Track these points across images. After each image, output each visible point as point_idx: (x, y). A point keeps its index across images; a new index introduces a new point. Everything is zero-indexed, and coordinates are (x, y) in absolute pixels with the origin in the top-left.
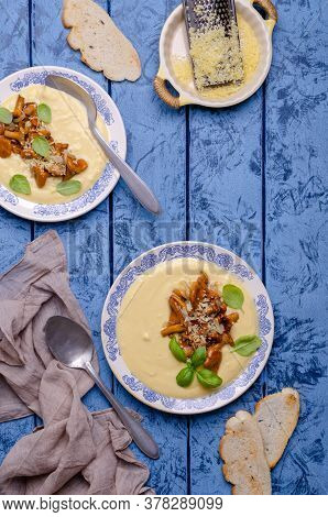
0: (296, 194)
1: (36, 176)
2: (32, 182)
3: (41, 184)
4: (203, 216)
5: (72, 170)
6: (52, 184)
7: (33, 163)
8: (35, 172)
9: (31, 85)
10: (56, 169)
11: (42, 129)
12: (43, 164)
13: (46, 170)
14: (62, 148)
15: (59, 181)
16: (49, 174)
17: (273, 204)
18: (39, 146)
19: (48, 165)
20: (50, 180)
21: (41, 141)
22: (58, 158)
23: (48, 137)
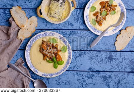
0: (83, 80)
1: (96, 13)
2: (94, 12)
3: (94, 15)
4: (78, 55)
5: (99, 22)
6: (94, 17)
7: (99, 12)
8: (97, 13)
9: (120, 8)
10: (99, 18)
11: (109, 13)
12: (99, 14)
13: (98, 15)
14: (105, 19)
15: (96, 19)
16: (97, 17)
17: (80, 73)
18: (104, 13)
19: (99, 16)
20: (95, 17)
21: (106, 13)
22: (102, 18)
23: (107, 15)
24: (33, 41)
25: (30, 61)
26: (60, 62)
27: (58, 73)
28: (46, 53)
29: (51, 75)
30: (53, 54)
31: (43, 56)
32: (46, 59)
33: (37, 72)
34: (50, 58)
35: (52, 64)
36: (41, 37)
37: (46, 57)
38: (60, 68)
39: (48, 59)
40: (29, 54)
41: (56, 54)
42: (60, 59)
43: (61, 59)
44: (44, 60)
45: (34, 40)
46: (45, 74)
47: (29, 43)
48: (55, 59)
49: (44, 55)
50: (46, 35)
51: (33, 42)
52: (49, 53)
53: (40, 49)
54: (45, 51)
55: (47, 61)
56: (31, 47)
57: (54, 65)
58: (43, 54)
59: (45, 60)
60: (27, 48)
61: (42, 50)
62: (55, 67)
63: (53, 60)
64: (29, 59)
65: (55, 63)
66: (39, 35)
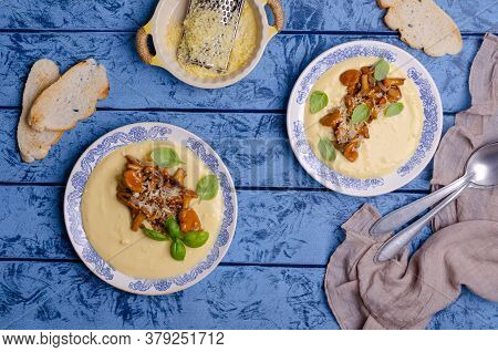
0: (308, 298)
1: (330, 115)
2: (324, 112)
3: (325, 122)
5: (346, 148)
6: (326, 132)
7: (343, 109)
8: (333, 114)
10: (342, 133)
11: (377, 110)
12: (343, 120)
13: (338, 124)
14: (364, 133)
15: (331, 137)
16: (336, 128)
17: (298, 275)
18: (360, 112)
19: (344, 125)
20: (330, 129)
21: (365, 112)
22: (353, 133)
23: (371, 118)
24: (90, 159)
25: (83, 235)
26: (192, 237)
28: (141, 204)
29: (163, 284)
30: (168, 205)
31: (131, 214)
32: (142, 227)
33: (111, 277)
34: (157, 223)
35: (164, 245)
36: (119, 143)
37: (140, 218)
39: (148, 225)
40: (77, 208)
41: (179, 207)
42: (193, 225)
43: (199, 225)
44: (136, 231)
45: (96, 157)
46: (139, 282)
47: (77, 168)
48: (174, 227)
49: (135, 213)
50: (138, 135)
51: (92, 164)
52: (151, 202)
54: (137, 195)
55: (148, 234)
56: (84, 183)
57: (171, 247)
58: (130, 209)
59: (139, 230)
60: (70, 188)
61: (124, 193)
62: (176, 255)
63: (166, 230)
64: (80, 228)
65: (174, 239)
66: (114, 139)
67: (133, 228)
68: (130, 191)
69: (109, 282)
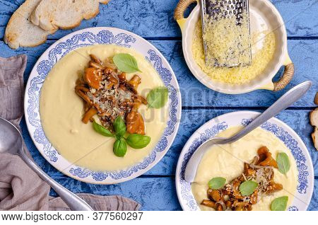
24: (58, 51)
25: (38, 117)
26: (136, 138)
27: (122, 175)
28: (96, 100)
29: (99, 176)
30: (119, 106)
31: (85, 107)
32: (92, 121)
33: (55, 160)
34: (108, 120)
35: (109, 141)
36: (87, 41)
37: (91, 112)
38: (134, 157)
39: (97, 120)
40: (37, 93)
41: (128, 109)
42: (138, 128)
43: (143, 129)
44: (86, 123)
45: (63, 51)
46: (79, 170)
47: (45, 57)
48: (121, 125)
49: (88, 107)
50: (105, 38)
51: (59, 56)
52: (103, 100)
53: (78, 82)
54: (93, 91)
55: (96, 129)
56: (47, 70)
57: (115, 144)
58: (85, 102)
59: (89, 123)
60: (34, 73)
61: (82, 87)
62: (118, 152)
63: (113, 128)
64: (36, 110)
65: (119, 136)
66: (83, 37)
67: (84, 120)
68: (88, 86)
69: (53, 163)
